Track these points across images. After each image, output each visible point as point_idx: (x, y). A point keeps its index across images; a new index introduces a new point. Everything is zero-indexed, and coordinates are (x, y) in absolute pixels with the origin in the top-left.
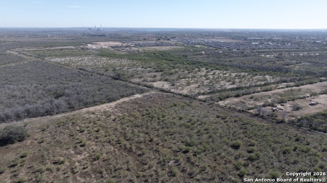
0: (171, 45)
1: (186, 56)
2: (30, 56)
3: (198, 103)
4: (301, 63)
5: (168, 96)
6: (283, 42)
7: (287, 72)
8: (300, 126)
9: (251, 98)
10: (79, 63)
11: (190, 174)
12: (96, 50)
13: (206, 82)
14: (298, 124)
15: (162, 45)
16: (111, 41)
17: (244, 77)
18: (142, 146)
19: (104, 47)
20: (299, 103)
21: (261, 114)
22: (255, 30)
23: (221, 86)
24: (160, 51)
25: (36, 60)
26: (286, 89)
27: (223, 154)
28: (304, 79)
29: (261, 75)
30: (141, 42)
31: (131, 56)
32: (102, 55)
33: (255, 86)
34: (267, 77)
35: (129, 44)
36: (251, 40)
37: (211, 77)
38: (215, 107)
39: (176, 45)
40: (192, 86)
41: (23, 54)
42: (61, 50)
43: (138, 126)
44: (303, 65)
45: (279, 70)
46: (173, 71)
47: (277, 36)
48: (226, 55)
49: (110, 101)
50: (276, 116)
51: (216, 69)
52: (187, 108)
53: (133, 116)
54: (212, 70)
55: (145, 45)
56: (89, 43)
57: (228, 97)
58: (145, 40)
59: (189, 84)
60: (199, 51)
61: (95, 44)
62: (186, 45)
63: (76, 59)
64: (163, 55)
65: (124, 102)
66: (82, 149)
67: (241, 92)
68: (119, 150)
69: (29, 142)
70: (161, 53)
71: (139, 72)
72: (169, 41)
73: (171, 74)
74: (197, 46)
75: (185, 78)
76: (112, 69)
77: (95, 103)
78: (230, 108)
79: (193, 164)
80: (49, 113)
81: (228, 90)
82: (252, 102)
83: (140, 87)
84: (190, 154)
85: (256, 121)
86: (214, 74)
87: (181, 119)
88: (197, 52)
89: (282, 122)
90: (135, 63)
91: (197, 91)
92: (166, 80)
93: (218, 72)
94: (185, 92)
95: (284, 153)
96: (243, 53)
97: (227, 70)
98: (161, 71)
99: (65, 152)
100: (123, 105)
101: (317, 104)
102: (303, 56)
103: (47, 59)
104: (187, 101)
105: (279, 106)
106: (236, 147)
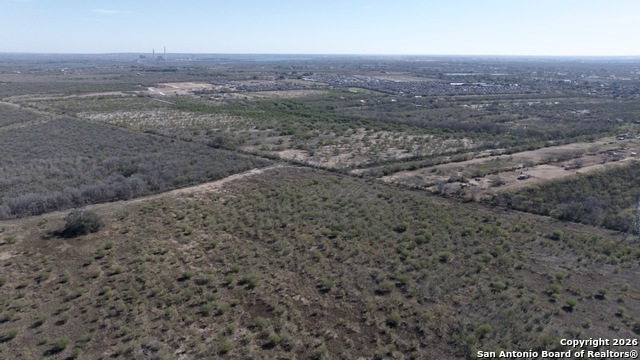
0: (305, 88)
1: (332, 108)
2: (46, 110)
3: (351, 180)
4: (527, 117)
5: (304, 171)
6: (507, 81)
7: (498, 133)
8: (494, 205)
9: (433, 171)
10: (143, 122)
11: (338, 259)
12: (166, 98)
13: (364, 150)
14: (492, 203)
15: (288, 87)
16: (191, 81)
17: (427, 141)
18: (273, 232)
19: (179, 93)
20: (502, 176)
21: (443, 192)
22: (463, 58)
23: (389, 155)
24: (286, 100)
25: (60, 117)
26: (490, 158)
27: (383, 238)
28: (523, 143)
29: (455, 138)
30: (248, 83)
31: (234, 108)
32: (181, 108)
33: (443, 154)
34: (465, 140)
35: (227, 86)
36: (450, 78)
37: (374, 142)
38: (375, 185)
39: (314, 87)
40: (342, 156)
41: (31, 106)
42: (101, 98)
43: (263, 211)
44: (529, 122)
45: (487, 131)
46: (310, 133)
47: (499, 71)
48: (403, 106)
49: (213, 178)
50: (464, 194)
51: (384, 129)
52: (335, 186)
53: (254, 198)
54: (376, 131)
55: (256, 89)
56: (150, 86)
57: (397, 171)
58: (255, 78)
59: (336, 153)
60: (356, 98)
61: (161, 87)
62: (332, 87)
63: (136, 116)
64: (291, 107)
65: (235, 181)
66: (187, 237)
67: (419, 163)
68: (240, 238)
69: (107, 233)
70: (288, 103)
71: (252, 136)
72: (300, 81)
73: (308, 138)
74: (351, 90)
75: (330, 143)
76: (205, 132)
77: (190, 182)
78: (398, 185)
79: (342, 249)
80: (120, 196)
81: (398, 161)
82: (433, 176)
83: (258, 158)
84: (339, 239)
85: (435, 201)
86: (379, 137)
87: (325, 199)
88: (352, 102)
89: (472, 200)
90: (243, 120)
91: (350, 163)
92: (300, 148)
93: (385, 133)
94: (331, 164)
95: (464, 235)
96: (431, 102)
97: (400, 130)
98: (290, 134)
99: (164, 242)
100: (235, 184)
101: (529, 177)
102: (533, 107)
103: (80, 115)
104: (335, 177)
105: (473, 181)
106: (400, 230)
